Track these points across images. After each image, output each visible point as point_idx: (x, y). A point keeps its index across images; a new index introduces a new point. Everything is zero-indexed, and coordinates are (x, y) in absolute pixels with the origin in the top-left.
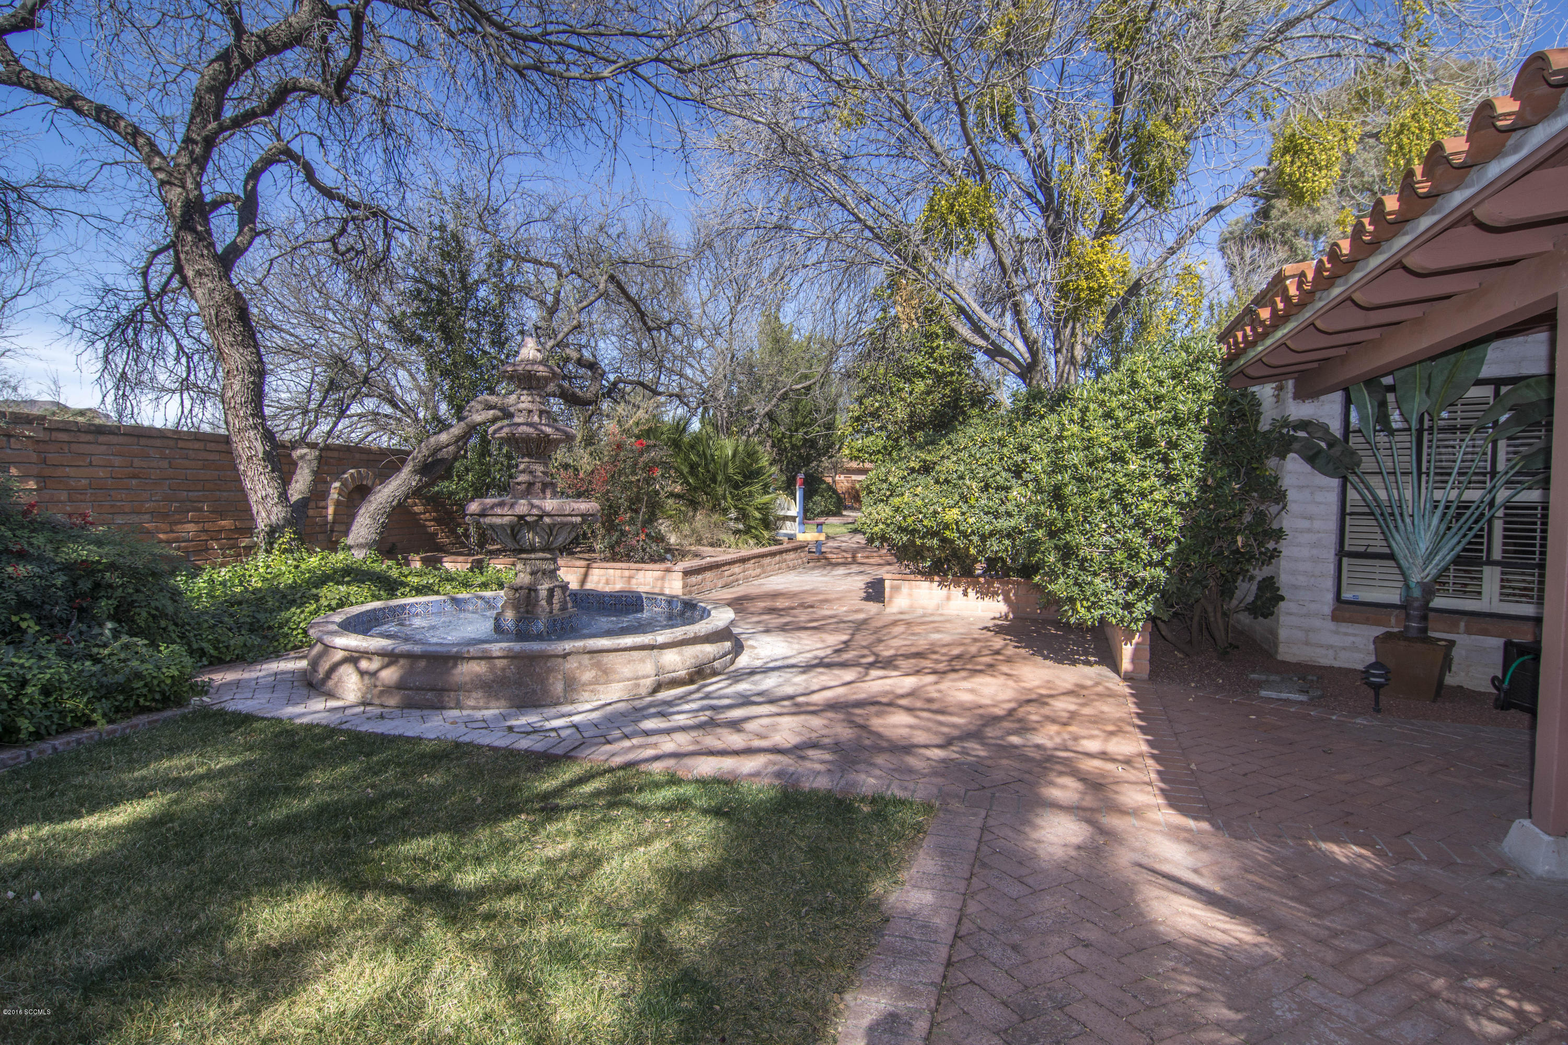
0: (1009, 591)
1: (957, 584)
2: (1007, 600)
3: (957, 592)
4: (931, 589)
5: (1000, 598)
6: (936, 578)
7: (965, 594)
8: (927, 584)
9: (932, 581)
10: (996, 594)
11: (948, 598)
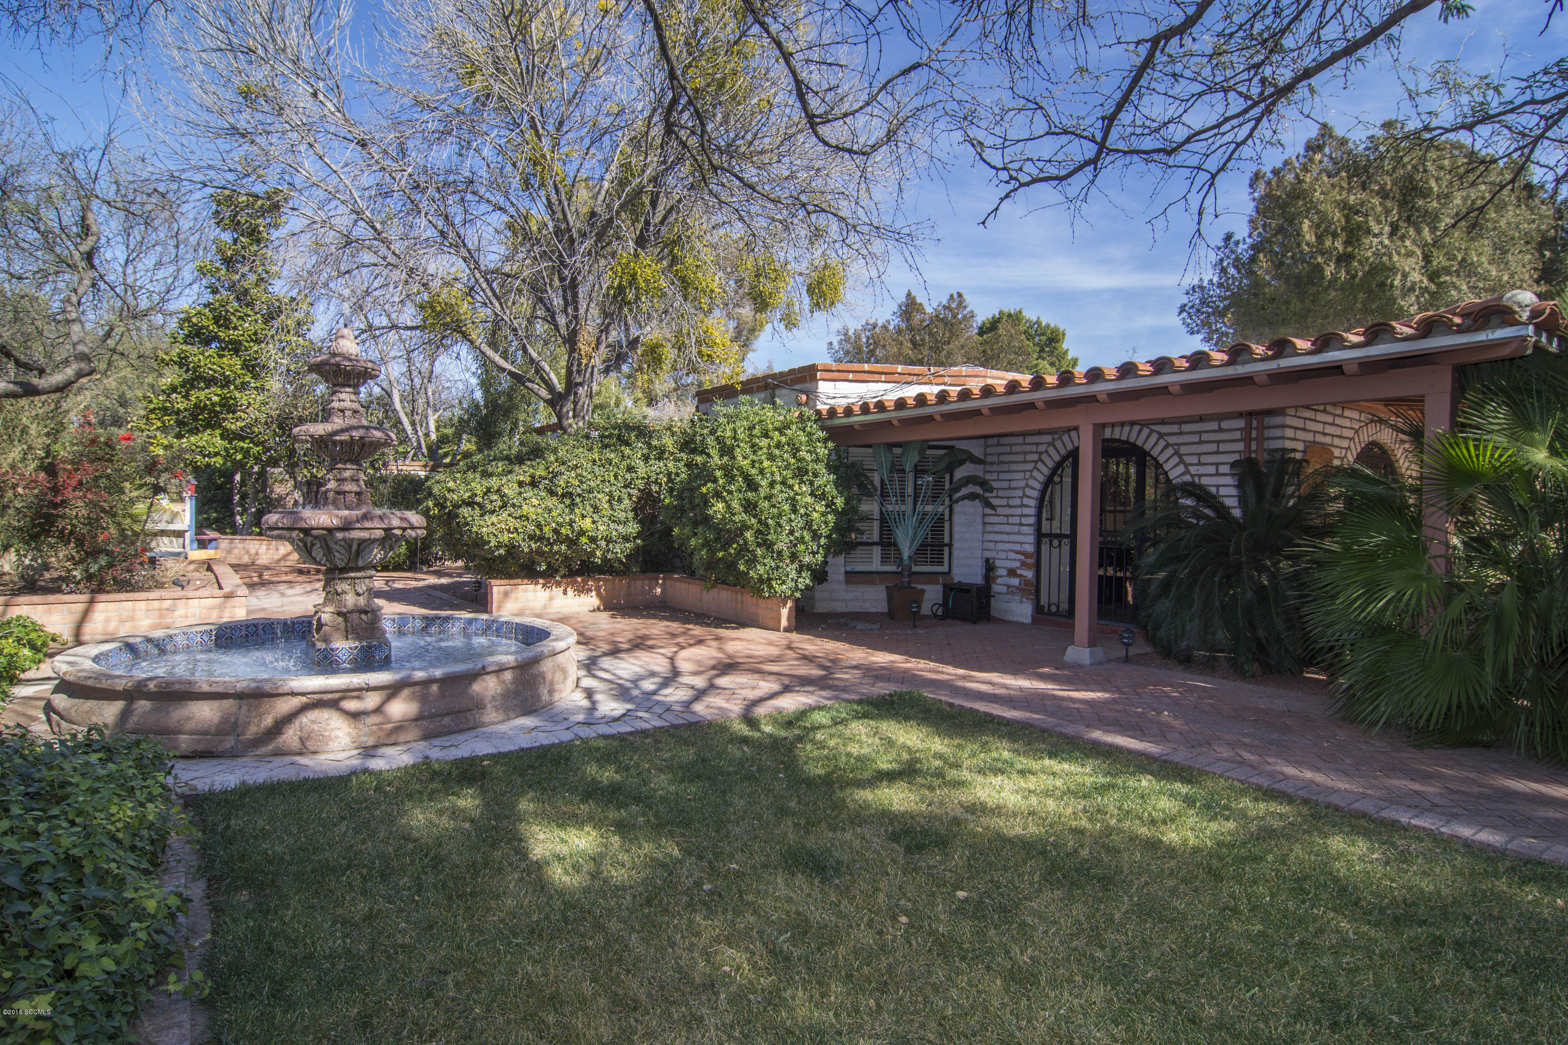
0: (600, 587)
1: (558, 584)
2: (599, 595)
3: (557, 591)
4: (535, 591)
5: (594, 593)
6: (541, 581)
7: (565, 593)
8: (531, 587)
9: (537, 584)
10: (590, 590)
11: (551, 599)
